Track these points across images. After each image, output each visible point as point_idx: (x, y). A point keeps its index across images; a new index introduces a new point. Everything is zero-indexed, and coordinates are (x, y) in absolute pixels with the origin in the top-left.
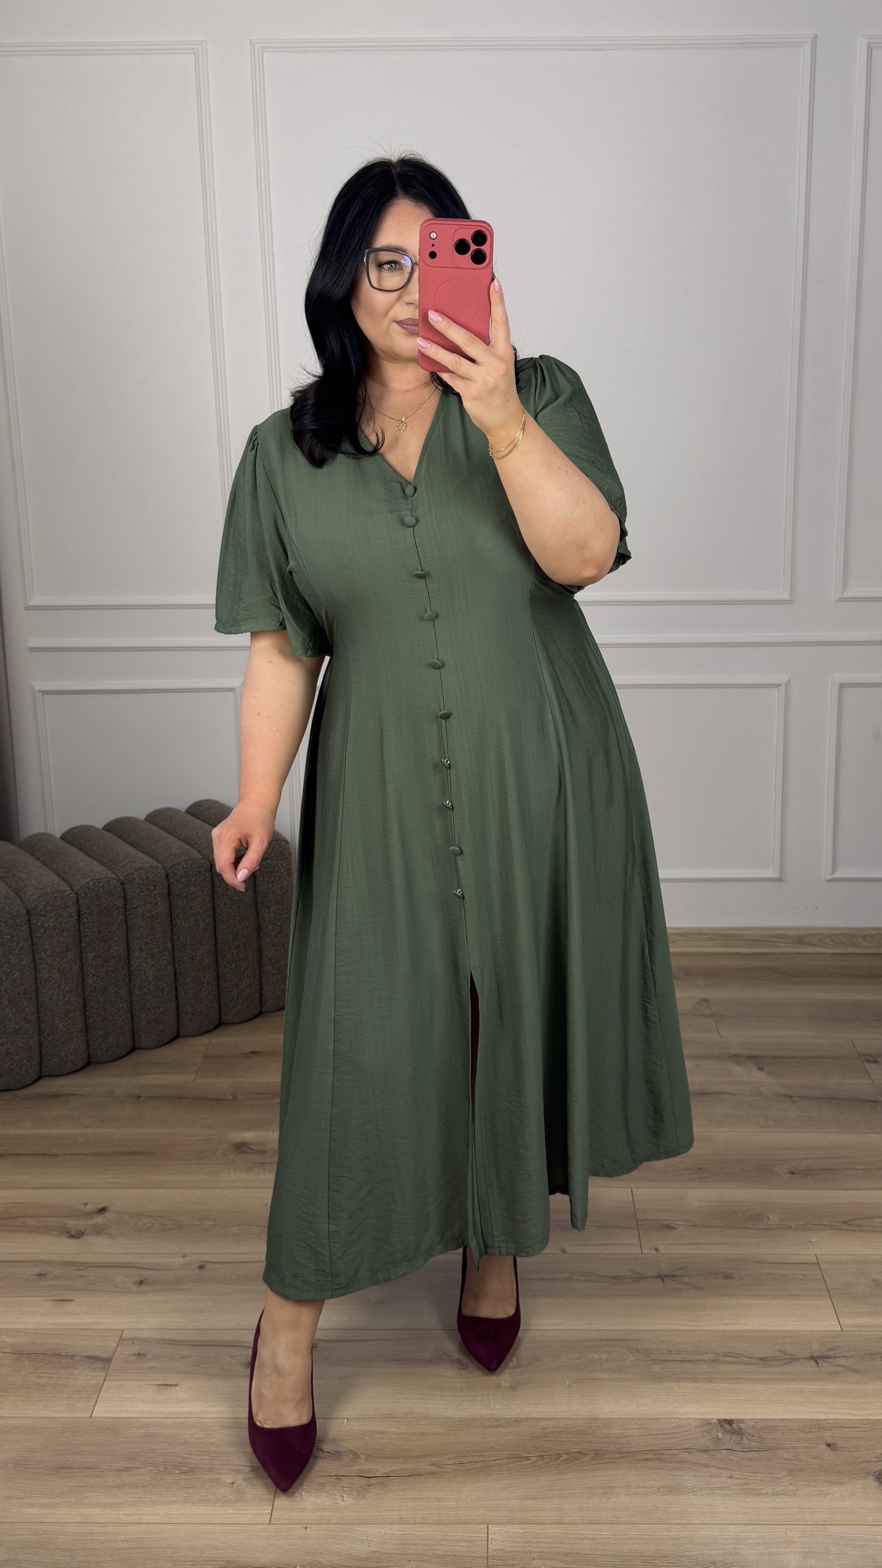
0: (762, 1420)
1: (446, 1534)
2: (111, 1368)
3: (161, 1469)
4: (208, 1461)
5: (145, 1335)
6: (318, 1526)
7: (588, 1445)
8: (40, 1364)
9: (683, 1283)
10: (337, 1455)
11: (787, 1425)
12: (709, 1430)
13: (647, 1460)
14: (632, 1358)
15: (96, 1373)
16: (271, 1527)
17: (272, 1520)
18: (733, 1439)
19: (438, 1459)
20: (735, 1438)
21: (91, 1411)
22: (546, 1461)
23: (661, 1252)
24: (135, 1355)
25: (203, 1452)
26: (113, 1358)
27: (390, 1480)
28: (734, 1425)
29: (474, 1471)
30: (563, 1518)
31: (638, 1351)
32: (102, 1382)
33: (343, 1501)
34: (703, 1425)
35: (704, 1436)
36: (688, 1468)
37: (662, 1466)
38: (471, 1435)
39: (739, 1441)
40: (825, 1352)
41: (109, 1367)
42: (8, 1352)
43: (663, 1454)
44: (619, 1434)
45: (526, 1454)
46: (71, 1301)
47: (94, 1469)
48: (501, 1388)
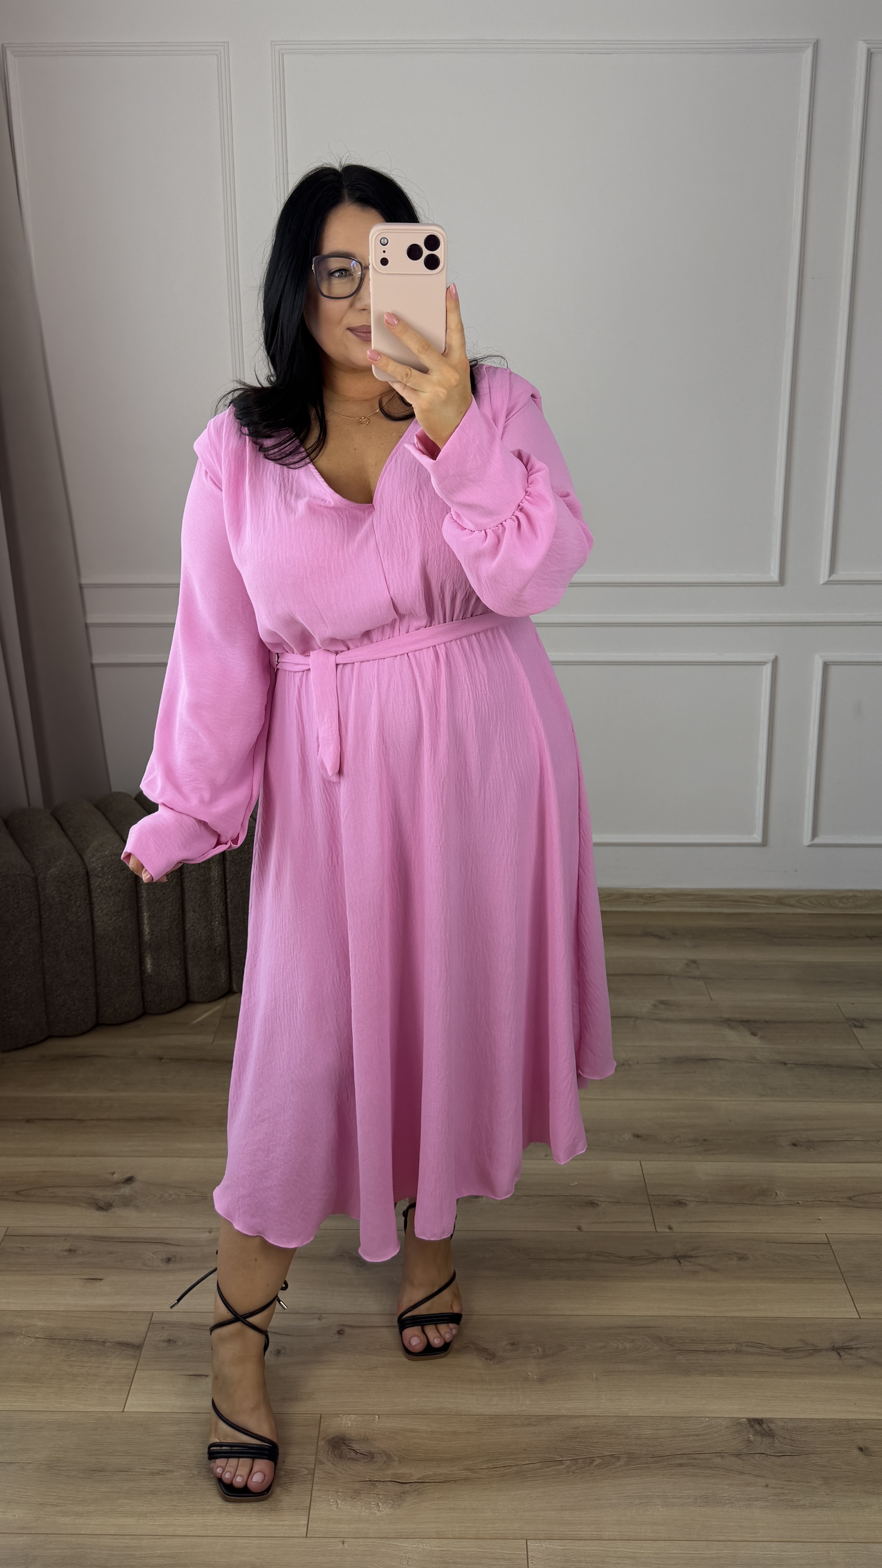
0: (791, 1419)
1: (484, 1550)
2: (142, 1356)
5: (174, 1317)
6: (356, 1540)
7: (619, 1447)
8: (72, 1351)
9: (700, 1265)
10: (370, 1457)
11: (816, 1425)
12: (738, 1431)
13: (681, 1465)
14: (656, 1348)
15: (127, 1362)
16: (309, 1541)
17: (308, 1533)
18: (764, 1443)
19: (471, 1462)
20: (767, 1440)
21: (124, 1405)
22: (579, 1465)
23: (675, 1230)
24: (166, 1341)
26: (143, 1346)
27: (426, 1487)
28: (765, 1426)
29: (508, 1477)
30: (602, 1533)
31: (661, 1339)
32: (133, 1372)
33: (379, 1510)
34: (733, 1425)
35: (735, 1437)
36: (723, 1475)
37: (696, 1473)
38: (502, 1435)
39: (771, 1444)
40: (846, 1343)
41: (140, 1355)
42: (40, 1336)
43: (695, 1459)
44: (650, 1435)
45: (559, 1457)
46: (101, 1280)
47: (128, 1472)
48: (529, 1381)
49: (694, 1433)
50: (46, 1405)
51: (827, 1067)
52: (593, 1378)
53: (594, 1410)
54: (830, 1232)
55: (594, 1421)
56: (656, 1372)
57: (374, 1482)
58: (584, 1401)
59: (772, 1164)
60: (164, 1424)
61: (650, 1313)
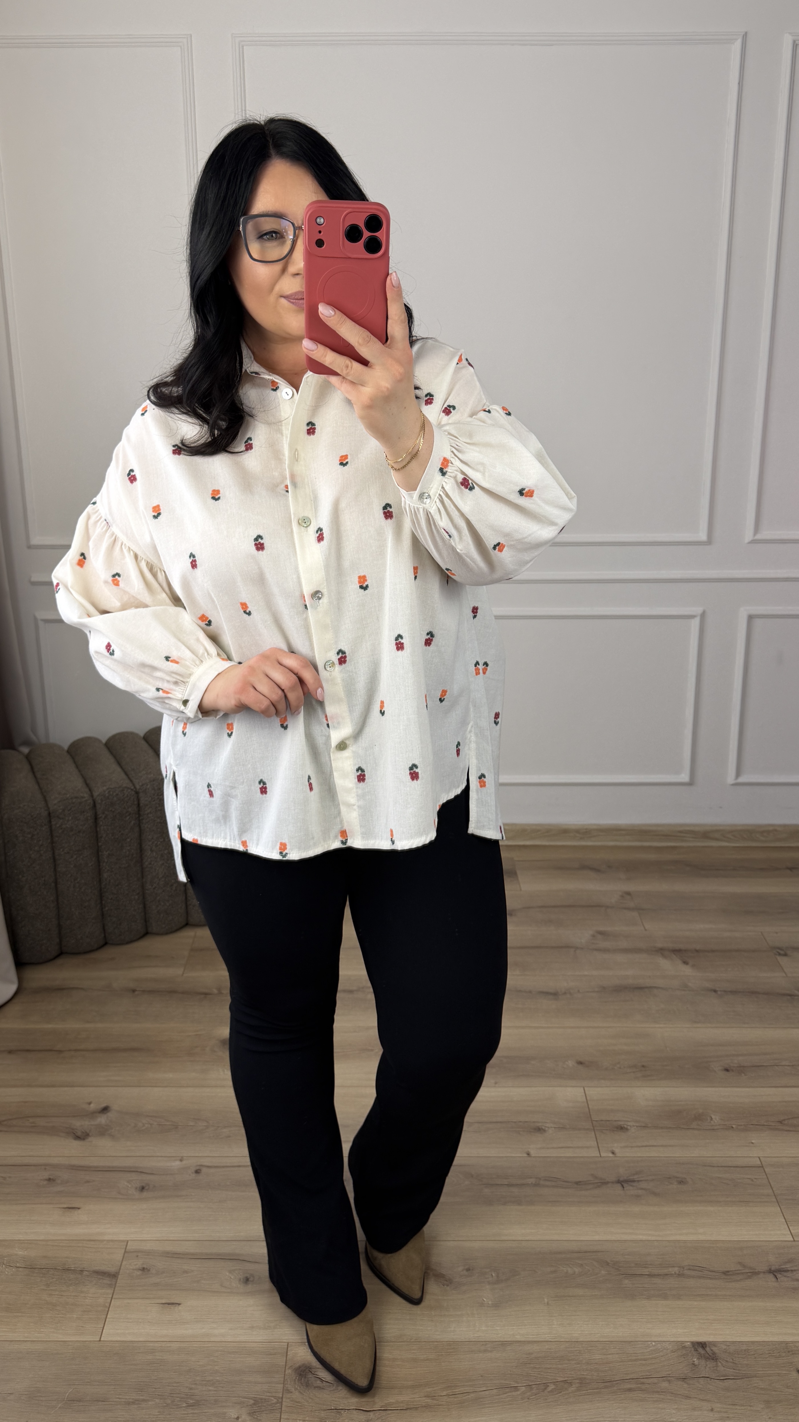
0: (733, 1342)
2: (117, 1285)
3: (170, 1402)
4: (213, 1392)
5: (148, 1247)
7: (572, 1373)
8: (51, 1281)
9: (642, 1189)
11: (757, 1348)
12: (683, 1355)
13: (630, 1390)
14: (603, 1272)
15: (103, 1291)
18: (708, 1366)
19: (432, 1389)
20: (711, 1364)
21: (101, 1333)
22: (534, 1391)
23: (618, 1155)
24: (140, 1270)
25: (208, 1381)
26: (119, 1275)
27: (389, 1414)
28: (708, 1349)
29: (466, 1404)
31: (608, 1264)
32: (109, 1301)
35: (680, 1361)
36: (670, 1399)
37: (645, 1397)
38: (461, 1361)
39: (715, 1368)
40: (782, 1265)
41: (116, 1284)
42: (20, 1266)
43: (643, 1383)
44: (600, 1360)
45: (514, 1383)
46: (79, 1208)
47: (104, 1401)
48: (484, 1306)
49: (642, 1357)
50: (26, 1335)
51: (752, 993)
52: (545, 1303)
53: (547, 1336)
54: (762, 1156)
55: (547, 1347)
56: (605, 1296)
57: (339, 1411)
58: (536, 1326)
59: (706, 1089)
60: (139, 1353)
61: (597, 1238)
